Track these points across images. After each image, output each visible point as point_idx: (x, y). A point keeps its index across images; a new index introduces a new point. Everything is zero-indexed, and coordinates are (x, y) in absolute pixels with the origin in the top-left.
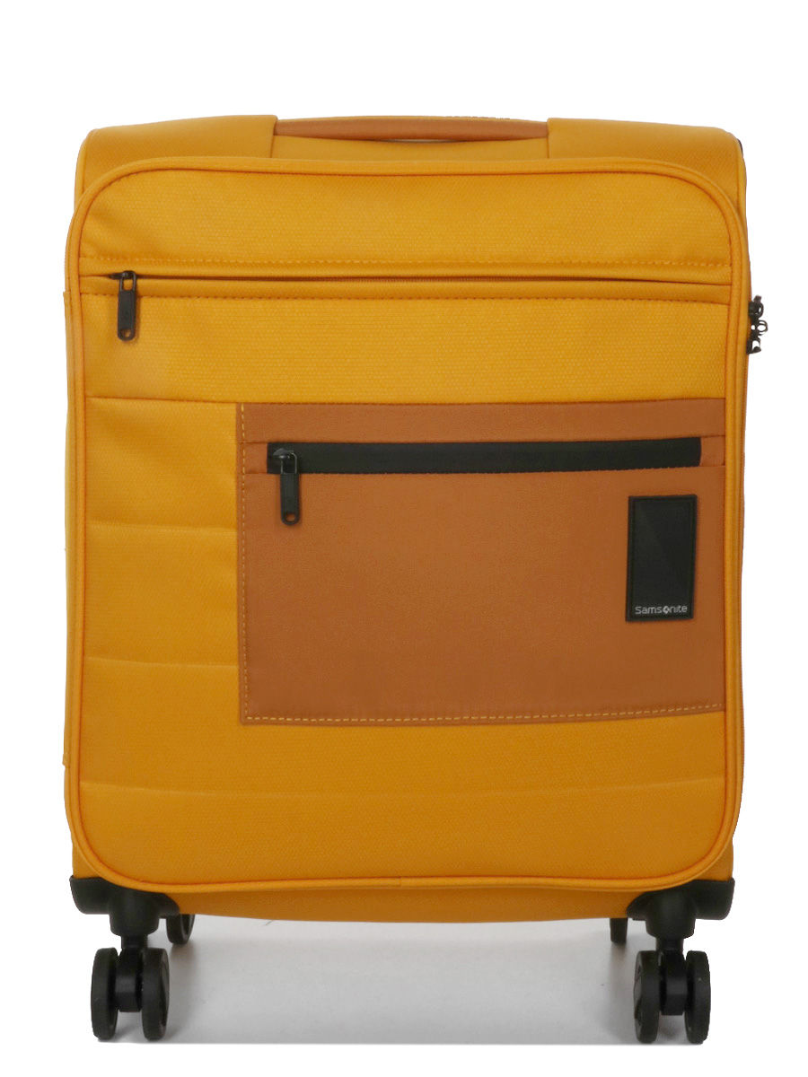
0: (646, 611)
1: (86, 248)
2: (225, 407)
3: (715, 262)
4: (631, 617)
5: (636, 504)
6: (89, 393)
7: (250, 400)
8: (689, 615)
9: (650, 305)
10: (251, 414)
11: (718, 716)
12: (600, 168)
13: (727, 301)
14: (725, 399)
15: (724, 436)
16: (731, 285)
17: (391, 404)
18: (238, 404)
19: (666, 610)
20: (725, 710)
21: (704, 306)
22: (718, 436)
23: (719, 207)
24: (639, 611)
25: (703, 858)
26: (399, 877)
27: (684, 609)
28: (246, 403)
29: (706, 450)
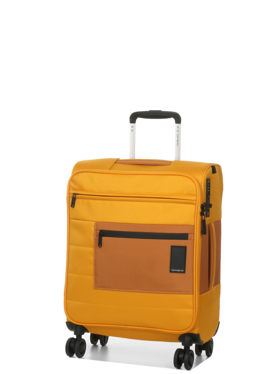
0: (174, 270)
1: (71, 188)
2: (92, 222)
3: (194, 195)
4: (171, 272)
5: (172, 247)
6: (70, 218)
7: (97, 221)
8: (184, 272)
9: (178, 204)
10: (97, 224)
11: (192, 295)
12: (169, 174)
13: (195, 203)
14: (194, 226)
15: (194, 234)
16: (196, 200)
17: (123, 223)
18: (95, 222)
19: (179, 271)
20: (193, 294)
21: (191, 205)
22: (192, 233)
23: (194, 183)
24: (172, 270)
25: (189, 327)
26: (127, 326)
27: (183, 271)
28: (96, 222)
29: (190, 236)
